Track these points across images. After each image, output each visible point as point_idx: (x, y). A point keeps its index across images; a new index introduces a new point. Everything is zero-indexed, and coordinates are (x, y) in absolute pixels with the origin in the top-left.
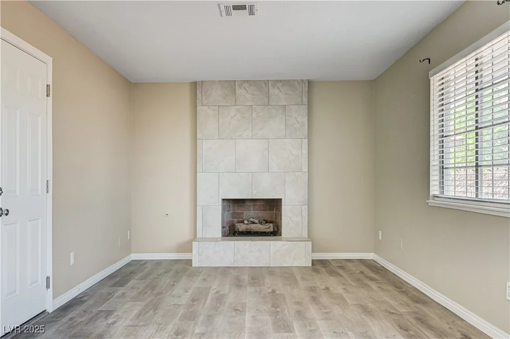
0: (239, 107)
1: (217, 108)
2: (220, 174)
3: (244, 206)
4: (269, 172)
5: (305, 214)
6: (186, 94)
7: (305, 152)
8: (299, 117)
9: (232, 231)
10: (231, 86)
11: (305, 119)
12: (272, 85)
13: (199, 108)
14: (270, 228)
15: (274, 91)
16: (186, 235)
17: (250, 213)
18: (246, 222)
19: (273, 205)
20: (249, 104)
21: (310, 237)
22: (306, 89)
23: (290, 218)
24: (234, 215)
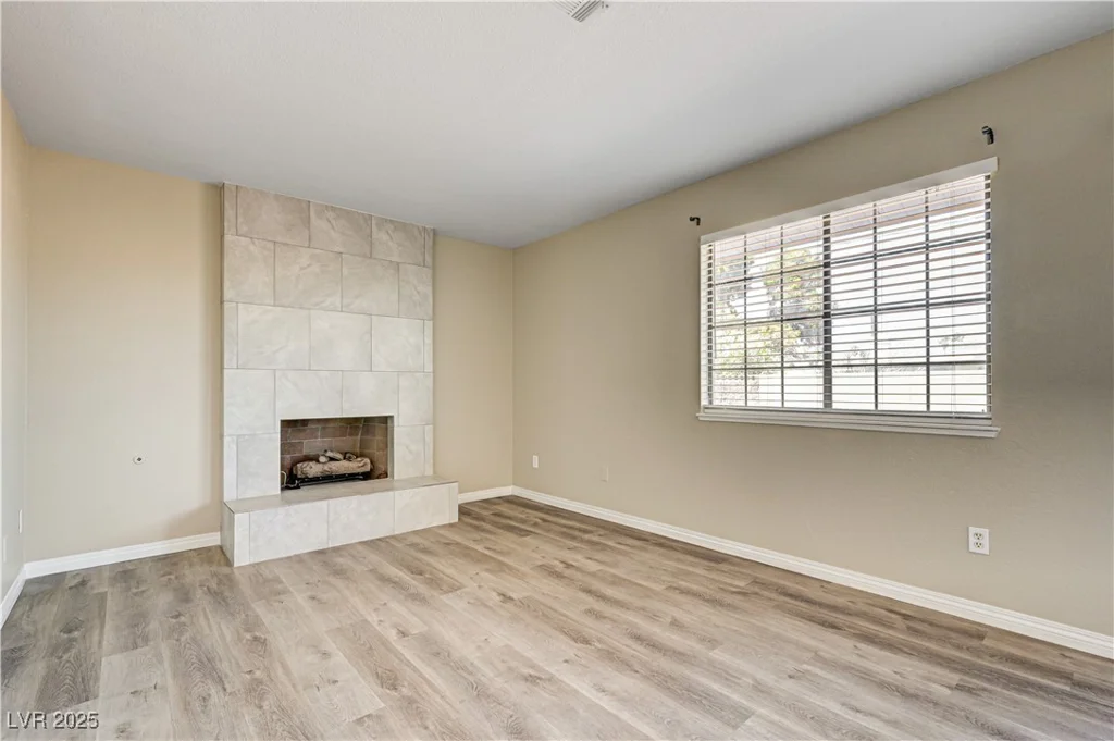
0: (318, 251)
1: (271, 246)
2: (278, 374)
3: (304, 430)
5: (429, 438)
7: (429, 341)
8: (419, 284)
10: (300, 210)
11: (429, 290)
12: (377, 225)
13: (228, 238)
15: (380, 236)
17: (315, 442)
18: (322, 459)
19: (358, 426)
20: (337, 249)
22: (431, 243)
23: (406, 451)
24: (285, 447)
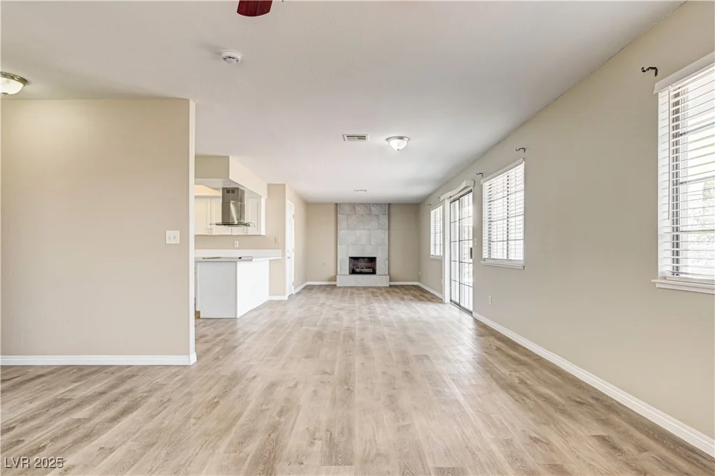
0: (357, 215)
1: (347, 216)
2: (348, 245)
3: (359, 260)
4: (370, 244)
5: (387, 263)
6: (333, 208)
8: (384, 220)
9: (353, 272)
10: (353, 205)
11: (387, 222)
12: (372, 205)
13: (339, 215)
14: (371, 270)
15: (373, 208)
16: (333, 274)
17: (362, 264)
18: (360, 268)
19: (372, 260)
20: (361, 214)
21: (389, 274)
22: (387, 207)
23: (381, 266)
24: (354, 265)
